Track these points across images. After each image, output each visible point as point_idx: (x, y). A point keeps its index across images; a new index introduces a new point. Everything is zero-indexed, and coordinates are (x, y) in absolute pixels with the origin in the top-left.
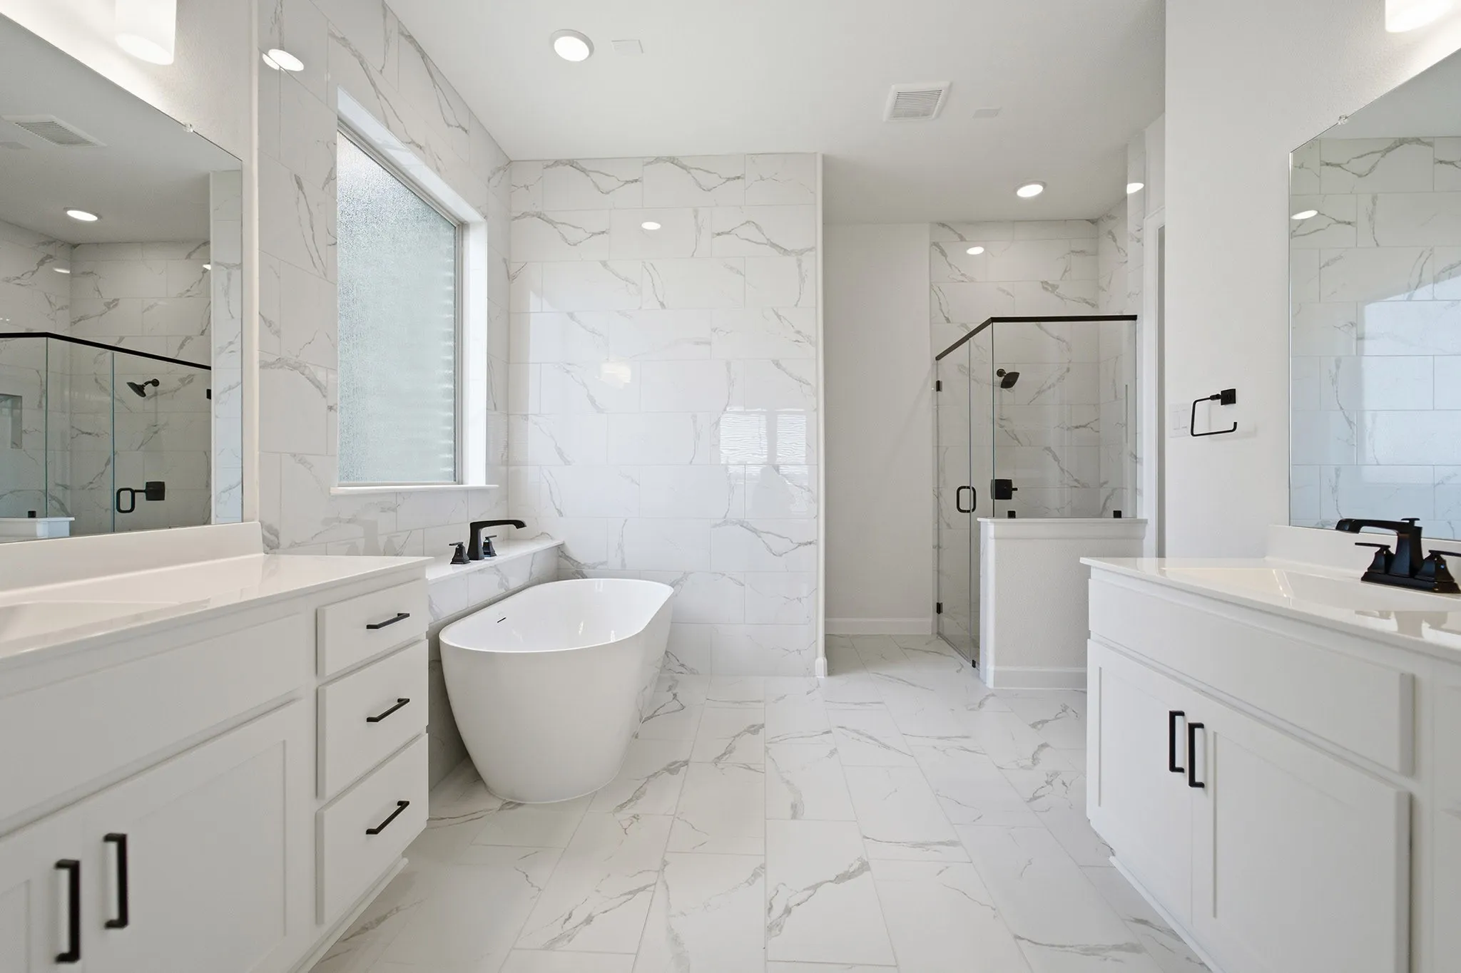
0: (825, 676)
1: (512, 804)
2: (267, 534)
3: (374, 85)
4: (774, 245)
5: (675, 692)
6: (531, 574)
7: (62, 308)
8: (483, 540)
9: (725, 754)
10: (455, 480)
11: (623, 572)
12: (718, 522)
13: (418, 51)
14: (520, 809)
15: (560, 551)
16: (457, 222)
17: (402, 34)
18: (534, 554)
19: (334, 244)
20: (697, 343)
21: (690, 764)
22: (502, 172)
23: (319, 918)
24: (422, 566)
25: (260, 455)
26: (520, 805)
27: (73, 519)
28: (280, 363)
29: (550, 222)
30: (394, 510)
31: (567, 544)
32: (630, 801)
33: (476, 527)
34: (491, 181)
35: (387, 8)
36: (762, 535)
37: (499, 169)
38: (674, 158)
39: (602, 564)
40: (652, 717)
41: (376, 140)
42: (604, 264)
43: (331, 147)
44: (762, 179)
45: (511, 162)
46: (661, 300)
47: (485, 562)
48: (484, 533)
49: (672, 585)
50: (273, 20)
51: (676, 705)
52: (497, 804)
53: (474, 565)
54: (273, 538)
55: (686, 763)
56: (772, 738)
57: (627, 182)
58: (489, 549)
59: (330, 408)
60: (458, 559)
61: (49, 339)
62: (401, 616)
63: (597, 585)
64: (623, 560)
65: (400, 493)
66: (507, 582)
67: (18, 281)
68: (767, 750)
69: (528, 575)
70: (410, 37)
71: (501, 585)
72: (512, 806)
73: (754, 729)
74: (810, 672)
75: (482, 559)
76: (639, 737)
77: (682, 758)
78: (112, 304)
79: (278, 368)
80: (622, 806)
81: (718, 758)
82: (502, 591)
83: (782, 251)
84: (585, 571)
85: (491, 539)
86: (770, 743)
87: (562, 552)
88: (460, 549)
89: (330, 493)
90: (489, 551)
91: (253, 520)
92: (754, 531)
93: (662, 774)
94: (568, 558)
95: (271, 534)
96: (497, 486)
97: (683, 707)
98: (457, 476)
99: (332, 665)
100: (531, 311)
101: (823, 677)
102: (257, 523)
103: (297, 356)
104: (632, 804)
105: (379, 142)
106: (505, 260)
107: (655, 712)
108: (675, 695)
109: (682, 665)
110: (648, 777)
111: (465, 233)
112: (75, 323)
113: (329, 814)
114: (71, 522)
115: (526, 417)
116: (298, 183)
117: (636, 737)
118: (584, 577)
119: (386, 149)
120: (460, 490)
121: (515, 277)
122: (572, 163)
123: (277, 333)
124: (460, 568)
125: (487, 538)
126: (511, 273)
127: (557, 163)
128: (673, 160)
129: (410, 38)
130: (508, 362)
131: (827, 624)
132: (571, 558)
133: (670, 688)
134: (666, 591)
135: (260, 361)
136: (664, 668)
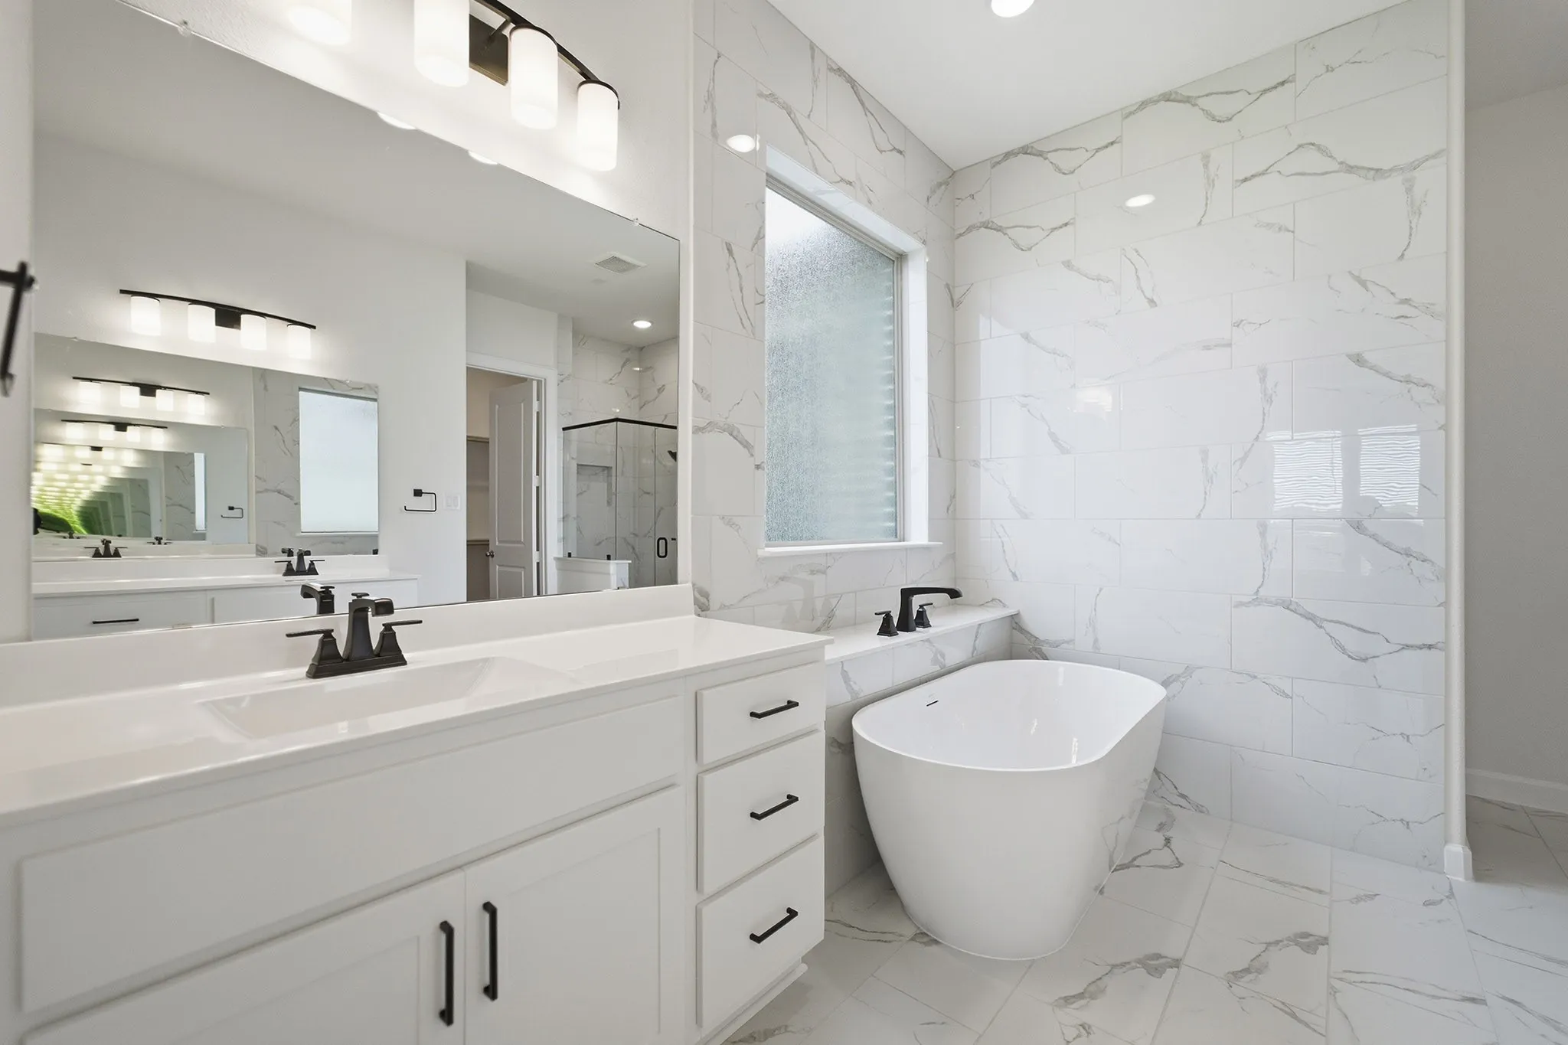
0: (1466, 878)
1: (926, 937)
2: (698, 596)
3: (801, 132)
4: (1351, 169)
5: (1168, 834)
6: (975, 648)
7: (635, 398)
8: (915, 609)
9: (1247, 971)
10: (896, 537)
11: (1095, 656)
12: (1246, 599)
13: (848, 82)
14: (934, 948)
15: (1014, 622)
16: (894, 254)
17: (831, 69)
18: (980, 625)
19: (762, 303)
20: (1207, 348)
21: (1183, 968)
22: (943, 187)
23: (698, 1020)
24: (821, 646)
25: (692, 518)
26: (936, 942)
27: (630, 562)
28: (711, 426)
29: (999, 229)
30: (824, 573)
31: (1021, 613)
32: (1081, 996)
33: (907, 594)
34: (930, 200)
35: (815, 47)
36: (1325, 624)
37: (940, 185)
38: (1170, 93)
39: (1067, 642)
40: (1128, 867)
41: (808, 190)
42: (1068, 265)
43: (760, 204)
44: (1329, 69)
45: (954, 172)
46: (1149, 294)
47: (920, 633)
48: (917, 601)
49: (1165, 684)
50: (706, 98)
51: (1165, 857)
52: (909, 931)
53: (903, 636)
54: (703, 600)
55: (1176, 963)
56: (1345, 971)
57: (1098, 150)
58: (923, 620)
59: (758, 467)
60: (886, 629)
61: (619, 423)
62: (791, 704)
63: (1060, 668)
64: (1096, 641)
65: (830, 554)
66: (944, 658)
67: (610, 383)
68: (1333, 992)
69: (971, 649)
70: (840, 69)
71: (935, 661)
72: (925, 939)
73: (1309, 942)
74: (1432, 862)
75: (913, 630)
76: (1105, 894)
77: (1172, 951)
78: (660, 390)
79: (709, 432)
80: (1067, 1000)
81: (1234, 973)
82: (937, 668)
83: (1372, 173)
84: (1045, 648)
85: (925, 607)
86: (1341, 979)
87: (1016, 623)
88: (888, 617)
89: (757, 556)
90: (922, 621)
91: (687, 582)
92: (1310, 617)
93: (1133, 968)
94: (1022, 630)
95: (702, 596)
96: (941, 543)
97: (1180, 865)
98: (897, 533)
99: (711, 754)
100: (981, 338)
101: (1461, 879)
102: (690, 585)
103: (726, 418)
104: (1083, 1002)
105: (811, 190)
106: (947, 286)
107: (1134, 859)
108: (1168, 840)
109: (1183, 796)
110: (1114, 966)
111: (904, 270)
112: (642, 407)
113: (707, 911)
114: (629, 564)
115: (976, 464)
116: (728, 249)
117: (1101, 892)
118: (1045, 658)
119: (820, 196)
120: (900, 549)
121: (960, 303)
122: (1025, 150)
123: (708, 398)
124: (887, 641)
125: (921, 606)
126: (956, 297)
127: (1008, 155)
128: (1167, 97)
129: (840, 71)
130: (954, 402)
131: (1469, 780)
132: (1028, 633)
133: (1161, 827)
134: (1157, 693)
135: (694, 427)
136: (1152, 792)
